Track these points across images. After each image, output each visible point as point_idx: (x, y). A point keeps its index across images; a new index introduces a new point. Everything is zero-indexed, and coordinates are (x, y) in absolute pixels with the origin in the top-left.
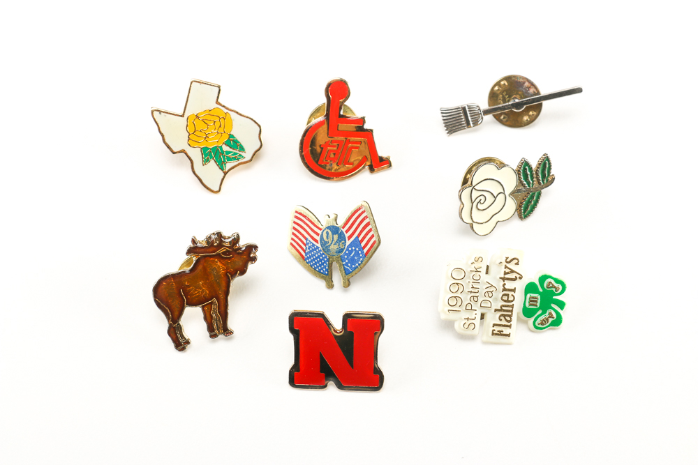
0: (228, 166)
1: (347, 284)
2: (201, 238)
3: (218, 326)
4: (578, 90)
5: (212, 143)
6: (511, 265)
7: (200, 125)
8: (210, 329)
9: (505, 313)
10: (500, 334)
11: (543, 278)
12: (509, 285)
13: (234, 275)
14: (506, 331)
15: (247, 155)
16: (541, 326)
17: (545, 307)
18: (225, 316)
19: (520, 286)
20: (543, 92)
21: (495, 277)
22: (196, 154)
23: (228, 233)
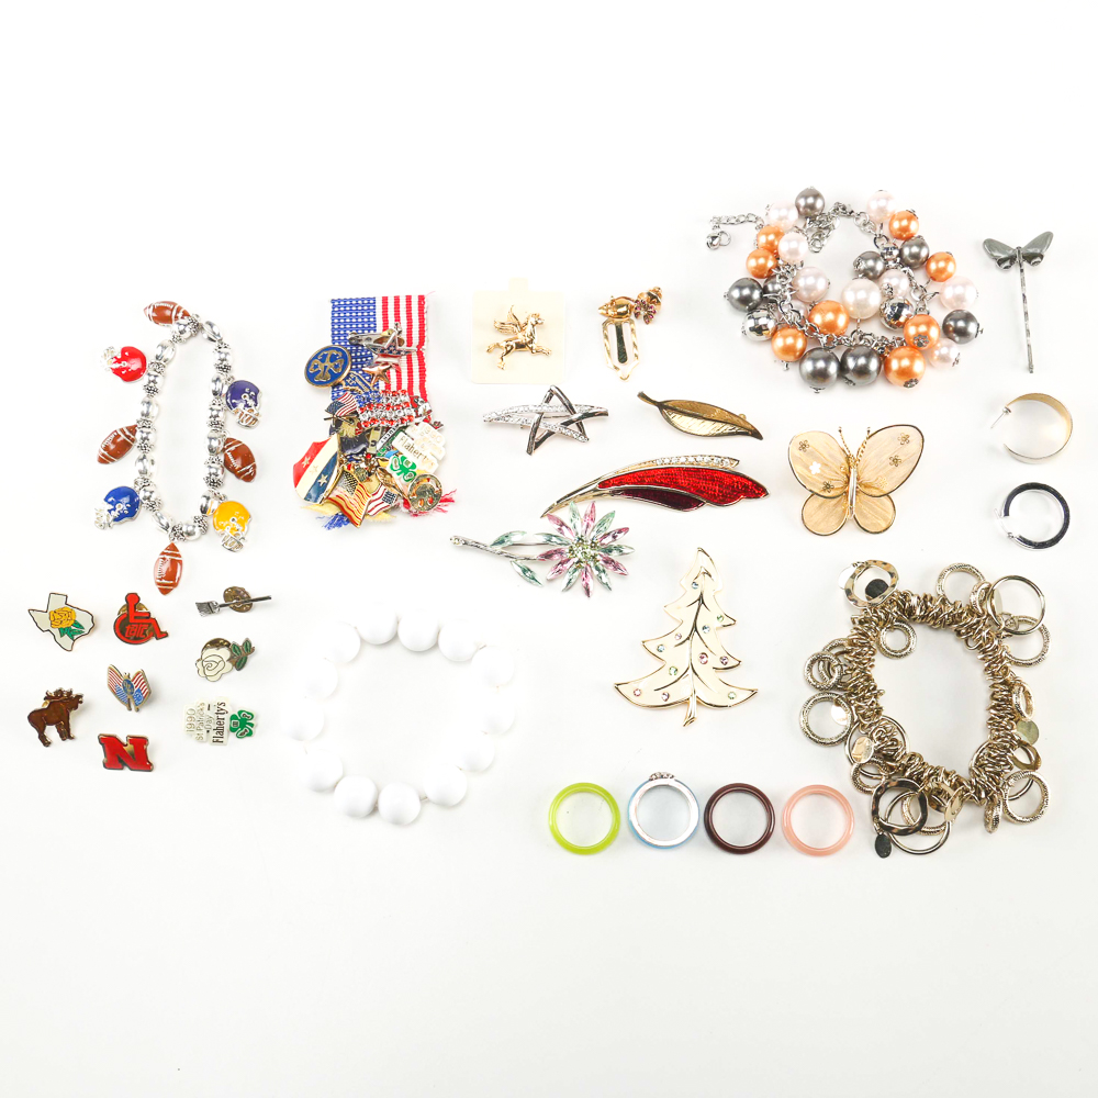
0: (75, 637)
1: (138, 710)
2: (52, 691)
3: (66, 734)
4: (269, 598)
5: (64, 626)
6: (221, 707)
7: (57, 616)
8: (61, 736)
9: (220, 730)
10: (217, 741)
11: (240, 712)
12: (220, 716)
13: (71, 709)
14: (220, 740)
15: (86, 631)
16: (241, 736)
17: (242, 726)
18: (69, 730)
19: (227, 717)
20: (253, 598)
21: (212, 713)
22: (56, 632)
23: (66, 688)
